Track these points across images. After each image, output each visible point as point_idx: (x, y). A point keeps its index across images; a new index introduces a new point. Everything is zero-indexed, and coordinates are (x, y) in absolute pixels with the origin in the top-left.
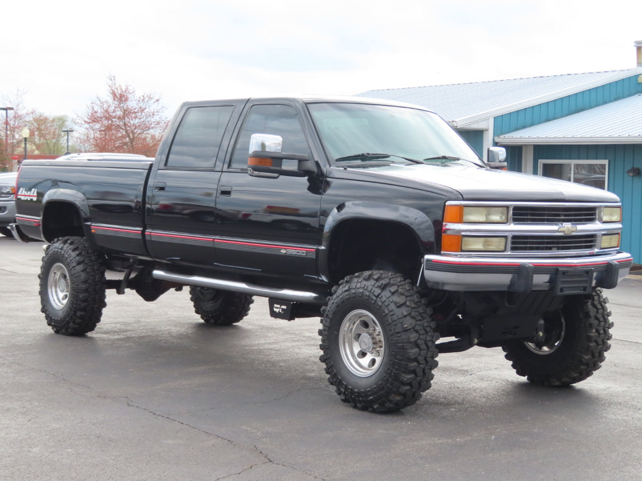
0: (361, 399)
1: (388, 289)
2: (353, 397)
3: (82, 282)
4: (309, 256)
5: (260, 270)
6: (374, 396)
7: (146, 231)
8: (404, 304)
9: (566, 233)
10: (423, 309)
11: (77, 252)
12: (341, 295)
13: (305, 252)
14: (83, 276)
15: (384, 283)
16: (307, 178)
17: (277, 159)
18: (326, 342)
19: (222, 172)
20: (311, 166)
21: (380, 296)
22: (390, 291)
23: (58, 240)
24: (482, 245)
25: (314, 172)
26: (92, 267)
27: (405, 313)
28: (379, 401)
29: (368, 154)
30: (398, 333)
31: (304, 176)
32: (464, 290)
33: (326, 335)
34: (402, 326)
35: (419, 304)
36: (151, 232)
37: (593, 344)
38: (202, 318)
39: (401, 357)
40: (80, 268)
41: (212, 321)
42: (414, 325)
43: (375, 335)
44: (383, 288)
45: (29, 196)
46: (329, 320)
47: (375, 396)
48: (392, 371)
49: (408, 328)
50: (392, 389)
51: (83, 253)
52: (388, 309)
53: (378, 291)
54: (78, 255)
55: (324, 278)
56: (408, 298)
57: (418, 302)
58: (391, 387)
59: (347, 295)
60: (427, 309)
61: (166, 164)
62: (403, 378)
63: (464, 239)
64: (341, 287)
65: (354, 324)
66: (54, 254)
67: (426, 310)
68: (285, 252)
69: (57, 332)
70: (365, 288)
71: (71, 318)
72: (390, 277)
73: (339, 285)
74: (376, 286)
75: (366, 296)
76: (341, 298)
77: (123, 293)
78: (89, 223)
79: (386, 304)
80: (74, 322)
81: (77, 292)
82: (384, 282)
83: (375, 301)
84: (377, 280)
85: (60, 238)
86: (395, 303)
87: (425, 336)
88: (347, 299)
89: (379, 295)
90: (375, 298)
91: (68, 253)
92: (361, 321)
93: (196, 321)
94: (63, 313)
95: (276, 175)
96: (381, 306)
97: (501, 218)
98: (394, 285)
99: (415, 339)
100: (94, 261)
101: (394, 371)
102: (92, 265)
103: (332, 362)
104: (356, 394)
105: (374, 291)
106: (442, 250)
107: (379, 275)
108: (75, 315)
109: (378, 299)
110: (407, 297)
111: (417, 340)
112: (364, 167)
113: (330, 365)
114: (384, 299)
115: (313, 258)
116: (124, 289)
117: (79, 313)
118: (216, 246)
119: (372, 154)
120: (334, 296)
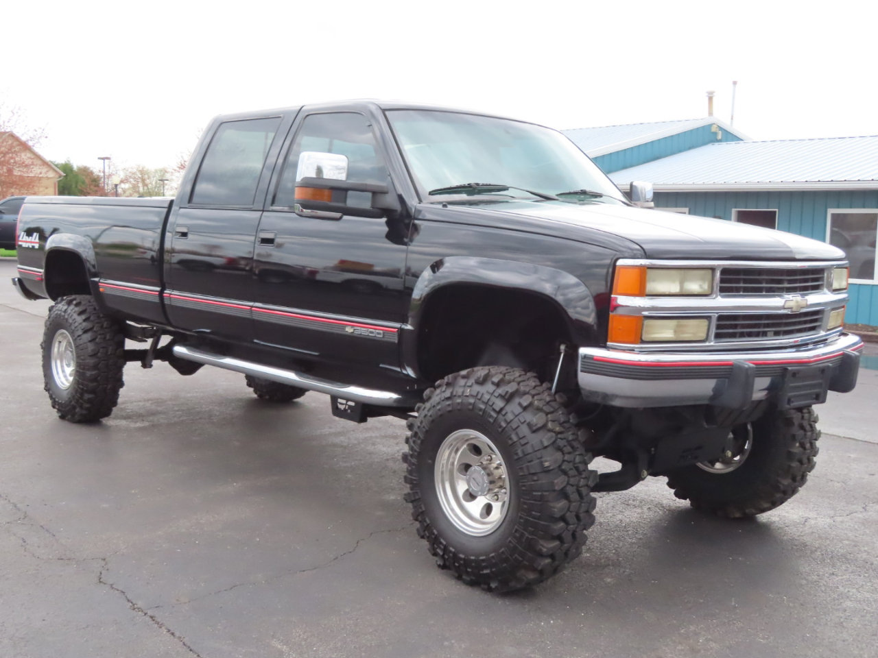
0: (469, 570)
1: (517, 400)
2: (457, 564)
3: (91, 356)
4: (387, 339)
5: (316, 354)
6: (491, 569)
7: (165, 291)
8: (544, 426)
9: (794, 310)
10: (573, 434)
11: (83, 317)
12: (438, 403)
13: (381, 332)
14: (91, 347)
15: (510, 391)
16: (384, 220)
17: (340, 191)
18: (414, 474)
19: (263, 211)
20: (390, 201)
21: (503, 412)
22: (520, 404)
23: (62, 300)
24: (672, 331)
25: (396, 211)
26: (103, 336)
27: (546, 444)
28: (500, 578)
29: (477, 184)
30: (534, 474)
31: (380, 217)
32: (643, 406)
33: (414, 464)
34: (541, 463)
35: (567, 425)
36: (171, 294)
37: (795, 464)
38: (255, 392)
39: (539, 514)
40: (88, 336)
41: (267, 397)
42: (560, 462)
43: (492, 469)
44: (509, 398)
45: (31, 242)
46: (419, 442)
47: (494, 570)
48: (522, 535)
49: (551, 468)
50: (522, 561)
51: (92, 318)
52: (517, 434)
53: (499, 404)
54: (85, 320)
55: (410, 372)
56: (549, 416)
57: (564, 422)
58: (521, 559)
59: (449, 405)
60: (579, 433)
61: (190, 200)
62: (541, 547)
63: (647, 322)
64: (438, 391)
65: (457, 450)
66: (56, 318)
67: (577, 435)
68: (351, 330)
69: (62, 417)
70: (479, 397)
71: (77, 402)
72: (519, 379)
73: (435, 388)
74: (496, 394)
75: (481, 410)
76: (439, 410)
77: (151, 366)
78: (96, 279)
79: (514, 425)
80: (81, 407)
81: (84, 369)
82: (511, 388)
83: (496, 420)
84: (498, 385)
85: (65, 298)
86: (529, 425)
87: (577, 478)
88: (450, 411)
89: (502, 409)
90: (494, 415)
91: (73, 318)
92: (469, 445)
93: (248, 396)
94: (68, 394)
95: (338, 215)
96: (505, 428)
97: (701, 286)
98: (525, 393)
99: (562, 486)
100: (106, 328)
101: (527, 535)
102: (103, 334)
103: (423, 506)
104: (462, 562)
105: (493, 403)
106: (609, 340)
107: (501, 376)
108: (81, 398)
109: (500, 416)
110: (547, 414)
111: (565, 487)
112: (471, 203)
113: (420, 510)
114: (510, 417)
115: (394, 343)
116: (151, 361)
117: (87, 396)
118: (255, 318)
119: (483, 185)
120: (428, 405)
